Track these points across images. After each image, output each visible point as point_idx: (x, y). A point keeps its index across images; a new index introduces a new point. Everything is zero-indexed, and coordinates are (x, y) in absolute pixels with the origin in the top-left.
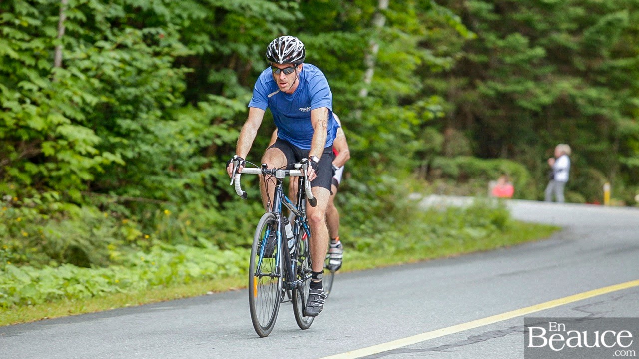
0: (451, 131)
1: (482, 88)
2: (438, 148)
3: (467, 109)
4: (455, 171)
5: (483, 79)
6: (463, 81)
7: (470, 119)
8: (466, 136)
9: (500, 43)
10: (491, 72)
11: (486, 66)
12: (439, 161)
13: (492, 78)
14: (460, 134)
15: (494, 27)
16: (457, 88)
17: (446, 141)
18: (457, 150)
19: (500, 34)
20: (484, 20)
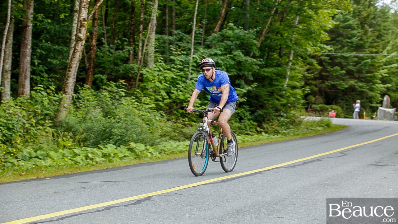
0: (317, 97)
1: (327, 83)
2: (313, 102)
3: (322, 89)
4: (319, 109)
5: (327, 80)
6: (321, 81)
7: (323, 93)
8: (322, 98)
9: (332, 69)
10: (329, 78)
11: (328, 76)
12: (314, 106)
13: (330, 80)
14: (320, 97)
15: (330, 64)
16: (319, 83)
17: (316, 100)
18: (319, 102)
19: (332, 66)
20: (326, 62)
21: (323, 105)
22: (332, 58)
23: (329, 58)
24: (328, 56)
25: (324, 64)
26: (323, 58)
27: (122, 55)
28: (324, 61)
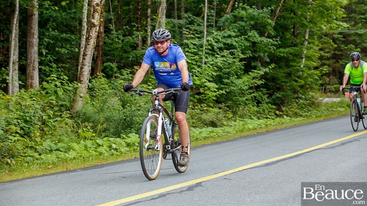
0: (331, 77)
1: (341, 62)
2: (328, 83)
3: (336, 69)
4: (334, 90)
5: (341, 59)
6: (334, 60)
7: (337, 72)
8: (336, 78)
9: (346, 47)
10: (343, 57)
11: (342, 55)
12: (328, 87)
13: (344, 59)
14: (334, 78)
15: (343, 42)
16: (332, 63)
17: (330, 80)
18: (334, 83)
19: (345, 45)
20: (340, 41)
21: (338, 85)
22: (345, 36)
23: (342, 36)
24: (340, 33)
25: (338, 42)
26: (336, 36)
27: (132, 41)
28: (337, 39)
